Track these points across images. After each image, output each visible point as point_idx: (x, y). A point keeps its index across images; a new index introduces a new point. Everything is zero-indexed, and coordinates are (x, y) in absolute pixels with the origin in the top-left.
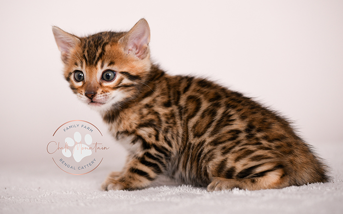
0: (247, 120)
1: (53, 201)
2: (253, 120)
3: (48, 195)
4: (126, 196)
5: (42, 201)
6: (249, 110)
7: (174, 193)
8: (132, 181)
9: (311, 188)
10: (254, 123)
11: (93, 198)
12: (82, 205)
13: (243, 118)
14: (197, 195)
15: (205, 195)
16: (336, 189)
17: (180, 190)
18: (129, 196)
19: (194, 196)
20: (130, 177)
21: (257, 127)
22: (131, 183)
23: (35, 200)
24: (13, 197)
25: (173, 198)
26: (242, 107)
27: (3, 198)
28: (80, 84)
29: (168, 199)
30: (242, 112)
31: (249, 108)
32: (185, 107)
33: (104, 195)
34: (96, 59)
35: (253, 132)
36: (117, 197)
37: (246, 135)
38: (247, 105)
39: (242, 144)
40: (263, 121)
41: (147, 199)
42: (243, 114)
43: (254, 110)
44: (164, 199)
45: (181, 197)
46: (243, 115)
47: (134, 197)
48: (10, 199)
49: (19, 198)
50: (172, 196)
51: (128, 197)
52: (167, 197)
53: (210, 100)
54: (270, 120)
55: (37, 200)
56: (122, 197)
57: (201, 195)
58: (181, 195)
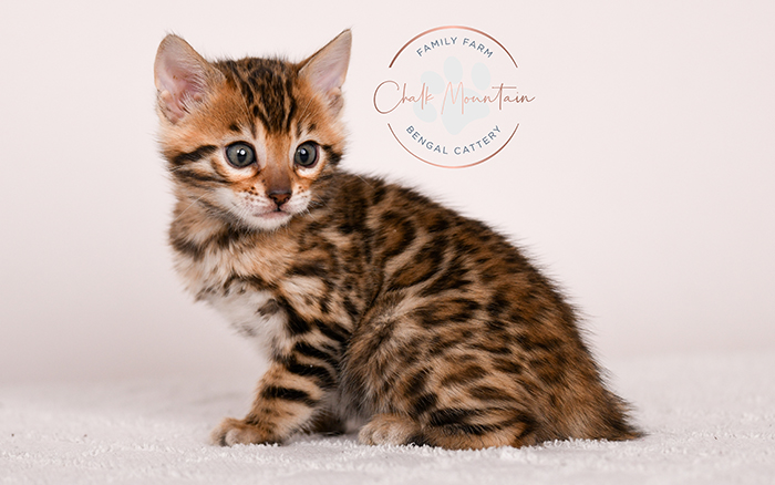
0: (495, 284)
1: (112, 465)
2: (507, 288)
3: (103, 451)
4: (271, 457)
5: (89, 463)
6: (503, 263)
7: (373, 455)
8: (274, 420)
9: (667, 451)
10: (510, 296)
11: (199, 461)
12: (174, 474)
13: (487, 278)
14: (423, 459)
15: (438, 459)
16: (721, 453)
17: (386, 448)
18: (276, 459)
19: (417, 461)
20: (268, 411)
21: (514, 305)
22: (274, 425)
23: (75, 462)
24: (27, 455)
25: (370, 465)
26: (490, 254)
27: (7, 456)
28: (247, 173)
29: (360, 468)
30: (488, 265)
31: (503, 259)
32: (380, 233)
33: (223, 455)
34: (287, 117)
35: (504, 316)
36: (251, 460)
37: (487, 318)
38: (501, 252)
39: (473, 341)
40: (528, 296)
41: (314, 465)
42: (487, 270)
43: (513, 265)
44: (350, 467)
45: (388, 464)
46: (488, 273)
47: (288, 461)
48: (20, 457)
49: (40, 456)
50: (368, 460)
51: (273, 460)
52: (356, 463)
53: (430, 229)
54: (543, 300)
55: (78, 463)
56: (261, 460)
57: (431, 460)
58: (387, 458)
